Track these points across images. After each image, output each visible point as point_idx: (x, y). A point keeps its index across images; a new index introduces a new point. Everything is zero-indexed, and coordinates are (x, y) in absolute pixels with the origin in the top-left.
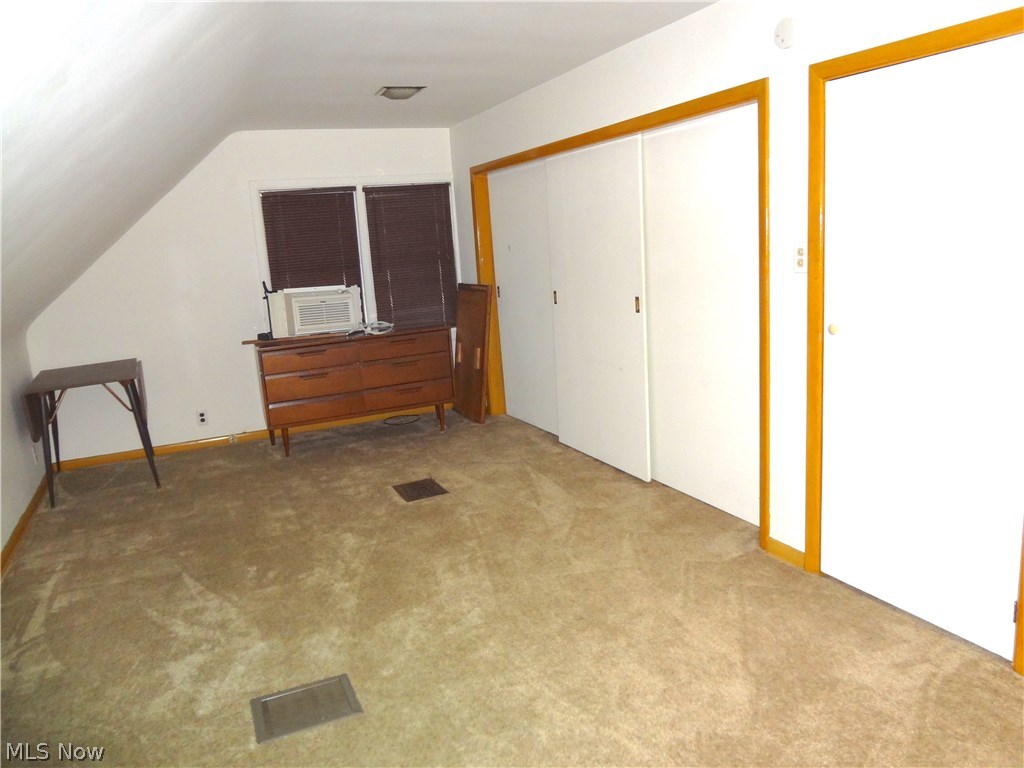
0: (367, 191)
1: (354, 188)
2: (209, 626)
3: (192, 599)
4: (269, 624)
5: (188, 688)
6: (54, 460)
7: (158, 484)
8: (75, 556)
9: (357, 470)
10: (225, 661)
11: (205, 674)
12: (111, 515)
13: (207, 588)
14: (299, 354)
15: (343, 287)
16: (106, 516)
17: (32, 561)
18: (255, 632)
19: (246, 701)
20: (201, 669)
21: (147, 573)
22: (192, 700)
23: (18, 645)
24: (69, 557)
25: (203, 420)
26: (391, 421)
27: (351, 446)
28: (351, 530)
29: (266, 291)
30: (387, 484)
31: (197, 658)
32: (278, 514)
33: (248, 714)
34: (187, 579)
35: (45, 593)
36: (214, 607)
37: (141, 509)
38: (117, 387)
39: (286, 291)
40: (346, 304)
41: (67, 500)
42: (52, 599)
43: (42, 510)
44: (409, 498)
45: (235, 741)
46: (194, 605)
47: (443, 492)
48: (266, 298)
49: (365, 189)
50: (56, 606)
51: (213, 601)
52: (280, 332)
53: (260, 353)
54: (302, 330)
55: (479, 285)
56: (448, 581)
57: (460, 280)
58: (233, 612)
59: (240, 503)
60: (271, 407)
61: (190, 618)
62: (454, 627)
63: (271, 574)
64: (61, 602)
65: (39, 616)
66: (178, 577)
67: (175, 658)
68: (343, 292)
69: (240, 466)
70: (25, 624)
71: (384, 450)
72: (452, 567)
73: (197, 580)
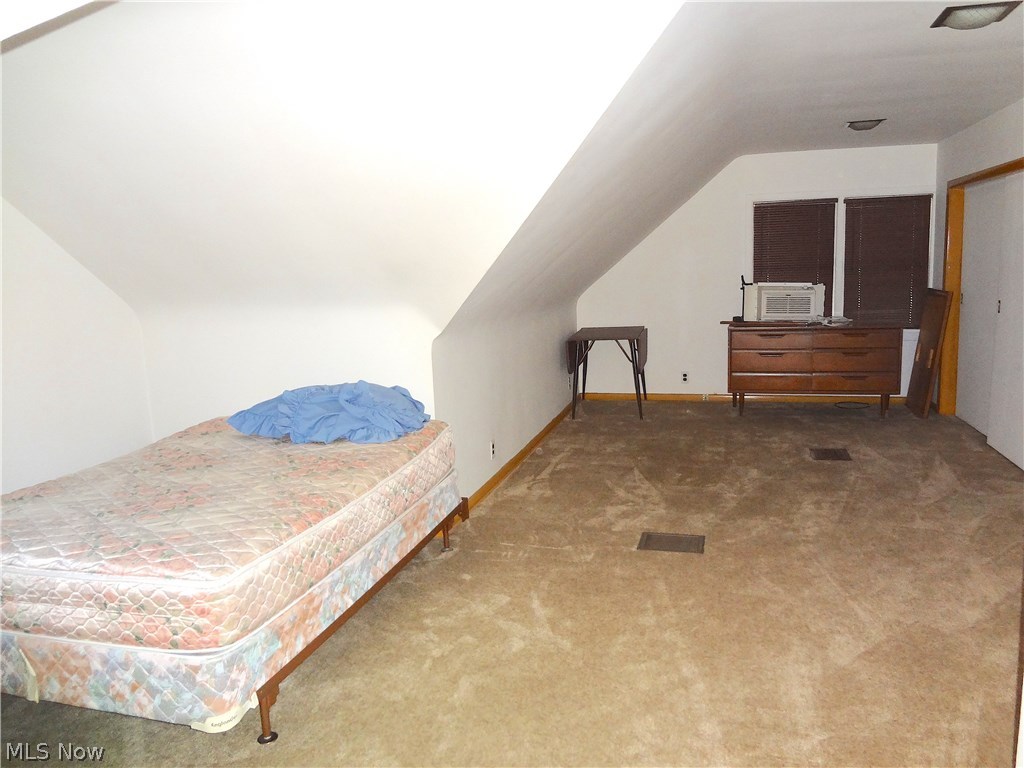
0: (847, 201)
1: (836, 200)
2: (638, 496)
3: (635, 481)
4: (673, 502)
5: (613, 519)
6: (580, 391)
7: (641, 417)
8: (577, 446)
9: (789, 434)
10: (637, 513)
11: (625, 515)
12: (606, 430)
13: (646, 478)
14: (761, 335)
15: (810, 285)
16: (602, 429)
17: (553, 444)
18: (663, 505)
19: (641, 532)
20: (623, 513)
21: (614, 463)
22: (611, 524)
23: (534, 480)
24: (573, 446)
25: (685, 380)
26: (841, 405)
27: (796, 417)
28: (758, 468)
29: (744, 283)
30: (807, 446)
31: (624, 508)
32: (711, 449)
33: (639, 537)
34: (636, 472)
35: (554, 460)
36: (645, 487)
37: (625, 429)
38: (625, 344)
39: (760, 284)
40: (809, 299)
41: (582, 416)
42: (557, 464)
43: (567, 419)
44: (817, 458)
45: (626, 545)
46: (634, 484)
47: (849, 459)
48: (743, 288)
49: (846, 201)
50: (559, 467)
51: (647, 484)
52: (751, 316)
53: (731, 332)
54: (766, 317)
55: (943, 291)
56: (808, 508)
57: (931, 286)
58: (654, 492)
59: (692, 438)
60: (734, 374)
61: (629, 490)
62: (791, 533)
63: (689, 480)
64: (562, 466)
65: (548, 470)
66: (632, 469)
67: (612, 505)
68: (808, 288)
69: (701, 416)
70: (541, 472)
71: (820, 424)
72: (818, 504)
73: (641, 472)
